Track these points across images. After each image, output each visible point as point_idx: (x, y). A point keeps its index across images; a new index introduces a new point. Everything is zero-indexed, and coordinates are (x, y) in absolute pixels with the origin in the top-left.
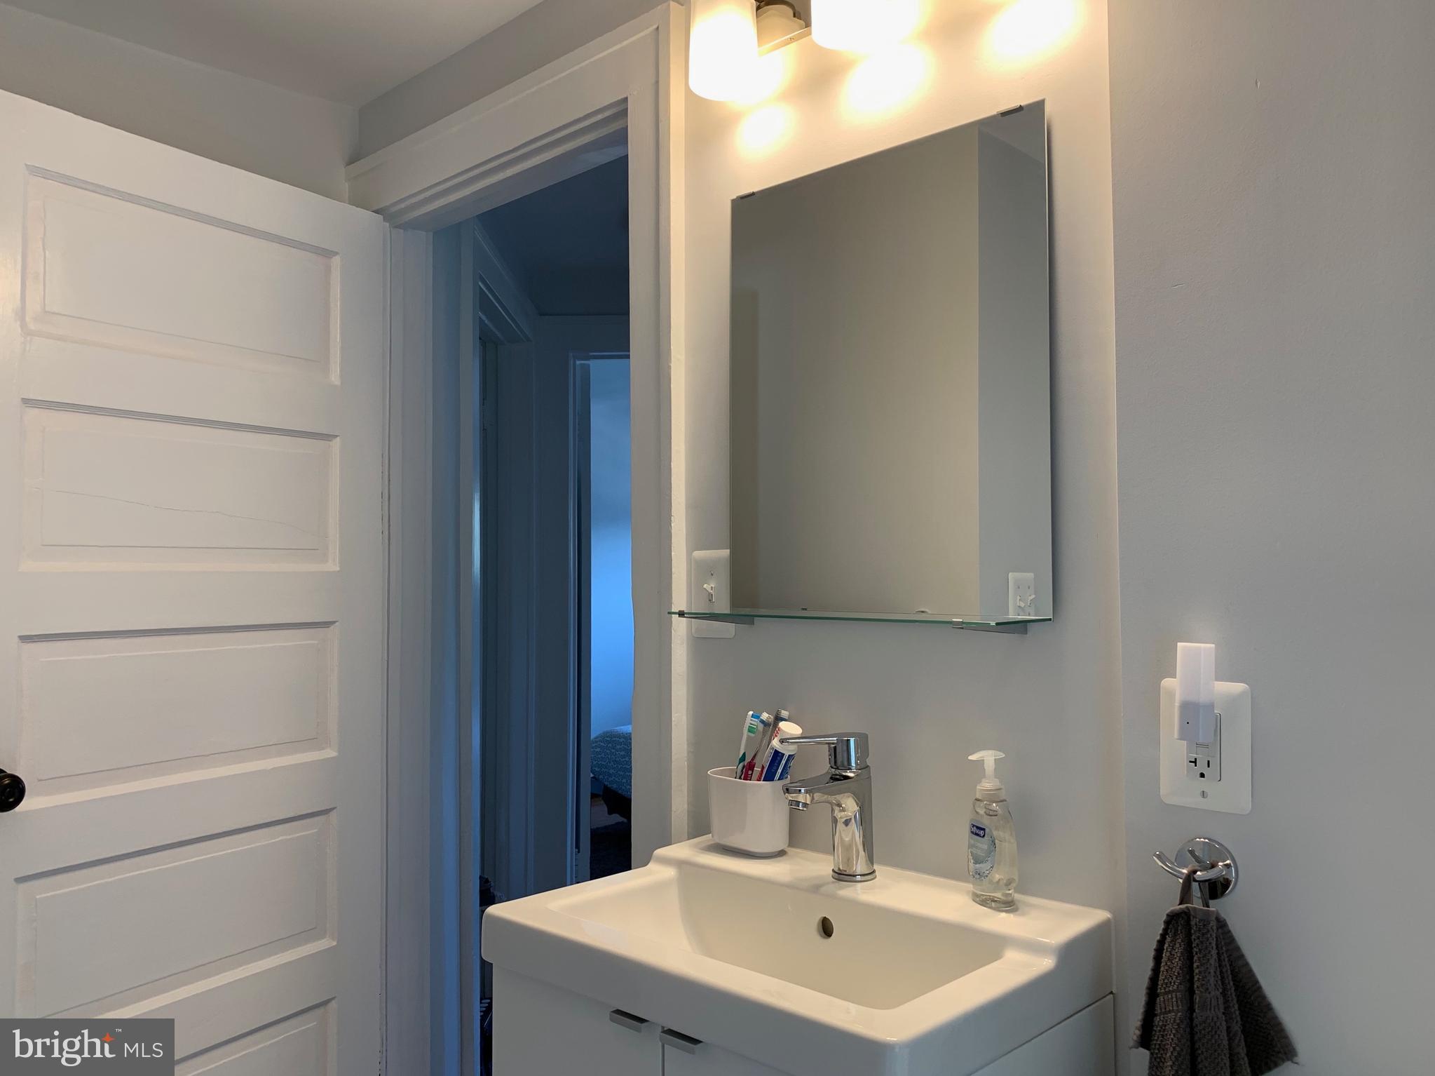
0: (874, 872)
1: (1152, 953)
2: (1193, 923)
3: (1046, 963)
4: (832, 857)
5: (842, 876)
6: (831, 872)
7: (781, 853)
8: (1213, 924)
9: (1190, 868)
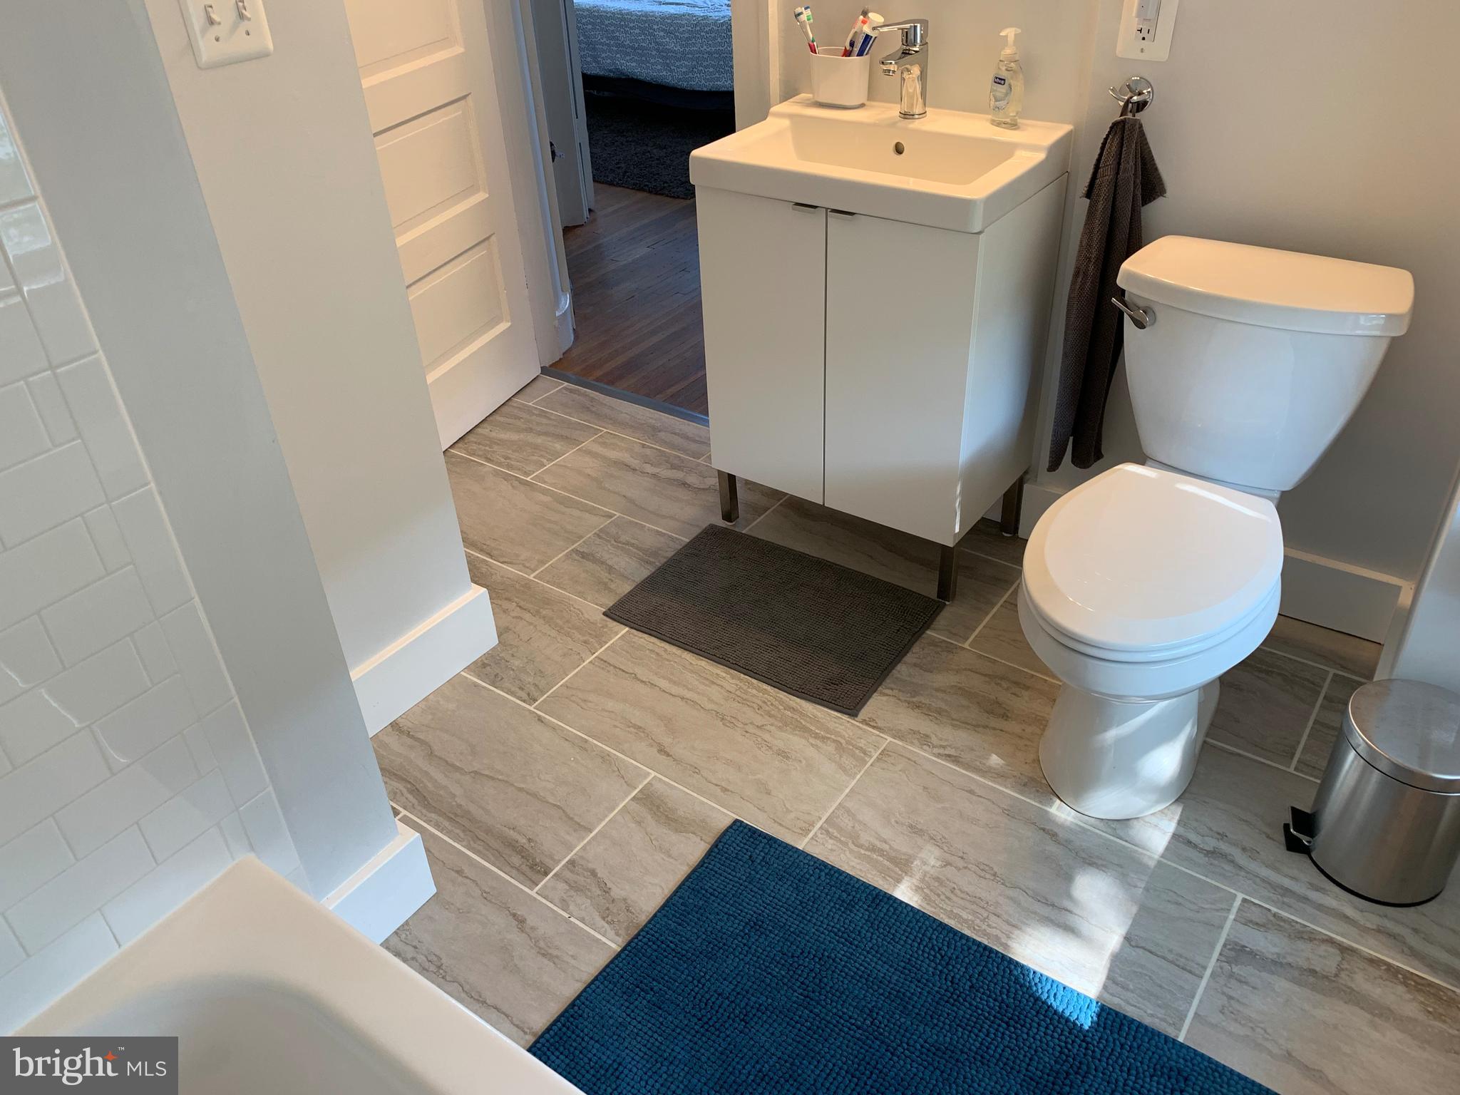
0: (926, 112)
1: (1100, 145)
2: (1126, 127)
3: (1041, 156)
4: (899, 106)
5: (906, 116)
6: (899, 114)
7: (862, 106)
8: (1137, 126)
9: (1129, 96)
